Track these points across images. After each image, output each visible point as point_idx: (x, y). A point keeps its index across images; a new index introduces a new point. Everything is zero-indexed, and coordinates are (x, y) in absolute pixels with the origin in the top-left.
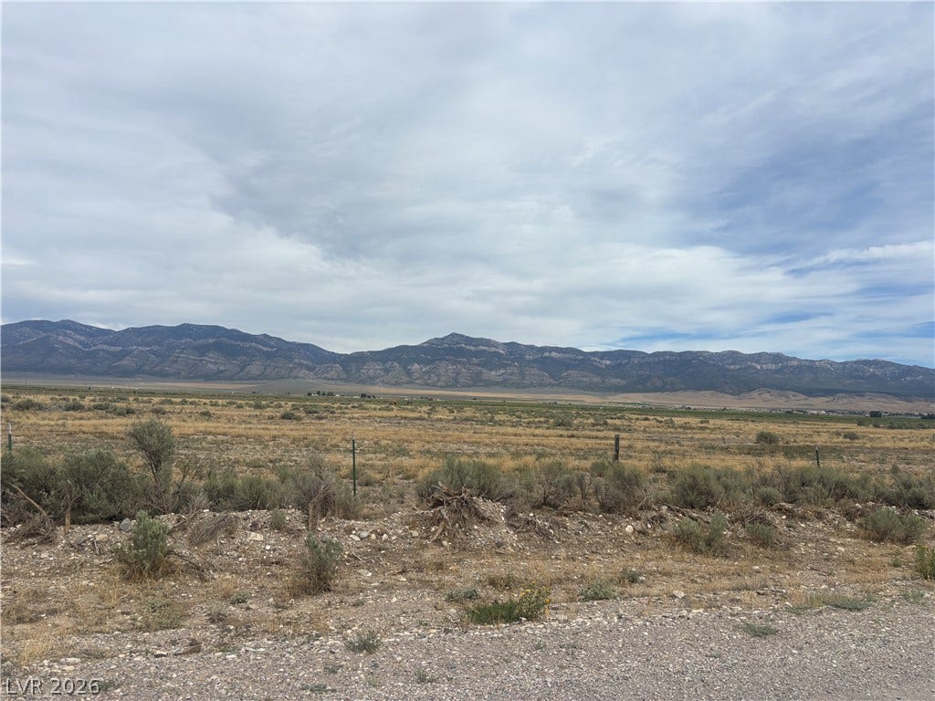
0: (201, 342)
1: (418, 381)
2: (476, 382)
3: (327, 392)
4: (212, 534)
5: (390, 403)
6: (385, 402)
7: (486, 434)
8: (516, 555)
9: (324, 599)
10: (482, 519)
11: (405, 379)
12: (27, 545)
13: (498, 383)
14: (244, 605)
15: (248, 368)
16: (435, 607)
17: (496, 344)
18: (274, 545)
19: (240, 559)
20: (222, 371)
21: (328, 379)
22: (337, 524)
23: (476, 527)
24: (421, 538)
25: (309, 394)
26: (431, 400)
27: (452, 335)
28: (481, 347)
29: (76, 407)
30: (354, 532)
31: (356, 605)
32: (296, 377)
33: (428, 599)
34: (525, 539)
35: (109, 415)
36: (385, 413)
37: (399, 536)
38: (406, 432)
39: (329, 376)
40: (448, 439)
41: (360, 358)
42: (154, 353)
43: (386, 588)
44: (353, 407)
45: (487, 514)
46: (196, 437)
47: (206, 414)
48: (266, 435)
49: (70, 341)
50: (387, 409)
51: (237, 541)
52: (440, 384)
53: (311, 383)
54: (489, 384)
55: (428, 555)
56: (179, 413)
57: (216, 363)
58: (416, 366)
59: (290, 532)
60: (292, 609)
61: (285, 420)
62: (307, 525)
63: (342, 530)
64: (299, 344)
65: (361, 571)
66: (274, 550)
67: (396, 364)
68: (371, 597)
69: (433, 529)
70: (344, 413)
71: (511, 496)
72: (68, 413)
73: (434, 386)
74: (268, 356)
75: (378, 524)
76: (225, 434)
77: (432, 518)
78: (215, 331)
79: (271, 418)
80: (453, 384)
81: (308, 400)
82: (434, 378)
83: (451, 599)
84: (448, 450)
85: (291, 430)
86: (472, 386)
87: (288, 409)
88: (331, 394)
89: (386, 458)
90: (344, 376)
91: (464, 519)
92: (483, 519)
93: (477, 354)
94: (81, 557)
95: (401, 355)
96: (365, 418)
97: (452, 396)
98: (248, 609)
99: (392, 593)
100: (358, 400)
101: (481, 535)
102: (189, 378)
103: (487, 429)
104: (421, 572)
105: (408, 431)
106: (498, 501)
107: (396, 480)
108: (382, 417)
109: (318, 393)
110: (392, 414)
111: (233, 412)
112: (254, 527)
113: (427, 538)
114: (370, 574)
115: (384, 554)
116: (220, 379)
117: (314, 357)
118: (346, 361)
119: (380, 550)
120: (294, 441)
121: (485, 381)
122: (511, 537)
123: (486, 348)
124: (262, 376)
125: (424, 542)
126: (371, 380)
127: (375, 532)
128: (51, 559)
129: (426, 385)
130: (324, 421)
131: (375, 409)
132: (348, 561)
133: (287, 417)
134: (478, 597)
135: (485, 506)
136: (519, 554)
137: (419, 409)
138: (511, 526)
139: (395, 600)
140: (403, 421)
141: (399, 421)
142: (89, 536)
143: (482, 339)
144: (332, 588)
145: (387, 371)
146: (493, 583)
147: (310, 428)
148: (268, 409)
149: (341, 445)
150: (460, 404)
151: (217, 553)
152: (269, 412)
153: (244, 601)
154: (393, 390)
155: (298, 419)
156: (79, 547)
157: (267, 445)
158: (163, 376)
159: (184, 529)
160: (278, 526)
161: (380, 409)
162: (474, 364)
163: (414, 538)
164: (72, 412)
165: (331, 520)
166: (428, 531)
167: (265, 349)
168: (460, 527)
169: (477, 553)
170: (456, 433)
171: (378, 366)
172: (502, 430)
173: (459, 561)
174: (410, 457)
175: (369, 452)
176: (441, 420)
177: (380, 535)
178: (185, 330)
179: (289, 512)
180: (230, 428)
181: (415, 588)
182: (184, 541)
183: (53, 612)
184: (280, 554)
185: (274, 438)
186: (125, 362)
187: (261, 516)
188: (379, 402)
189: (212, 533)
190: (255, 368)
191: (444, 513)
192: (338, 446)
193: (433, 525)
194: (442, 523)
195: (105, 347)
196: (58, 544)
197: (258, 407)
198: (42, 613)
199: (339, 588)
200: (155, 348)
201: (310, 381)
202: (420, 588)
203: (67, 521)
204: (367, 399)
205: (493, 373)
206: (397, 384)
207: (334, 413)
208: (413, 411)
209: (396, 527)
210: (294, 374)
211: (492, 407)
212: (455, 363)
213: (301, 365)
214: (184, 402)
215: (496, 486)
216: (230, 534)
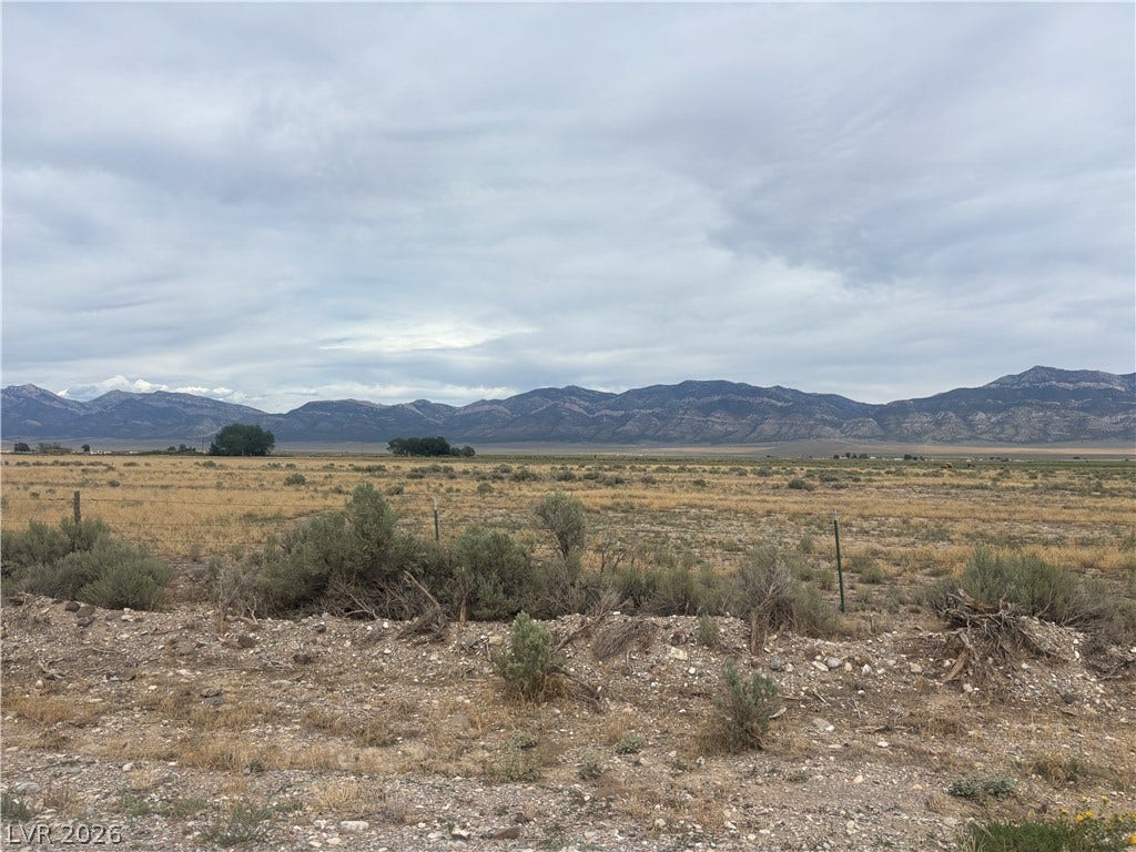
0: (705, 400)
1: (984, 436)
2: (1078, 433)
3: (858, 453)
4: (621, 646)
5: (940, 465)
6: (936, 465)
7: (1085, 510)
8: (1098, 719)
9: (745, 764)
10: (1036, 653)
11: (965, 433)
12: (418, 644)
13: (1115, 435)
14: (633, 757)
15: (759, 428)
16: (927, 804)
17: (1108, 378)
18: (701, 667)
19: (653, 684)
20: (731, 433)
21: (860, 437)
22: (795, 643)
23: (1025, 666)
24: (926, 675)
25: (836, 457)
26: (1007, 460)
27: (1036, 369)
28: (1084, 384)
29: (567, 477)
30: (819, 657)
31: (793, 780)
32: (818, 436)
33: (918, 786)
34: (1118, 691)
35: (598, 485)
36: (930, 481)
37: (890, 669)
38: (950, 507)
39: (860, 434)
40: (1017, 516)
41: (900, 409)
42: (656, 415)
43: (852, 756)
44: (887, 473)
45: (1047, 647)
46: (677, 510)
47: (700, 483)
48: (760, 508)
49: (576, 408)
50: (936, 475)
51: (652, 658)
52: (1018, 439)
53: (837, 443)
54: (1099, 436)
55: (936, 705)
56: (671, 482)
57: (723, 424)
58: (981, 415)
59: (724, 650)
60: (699, 772)
61: (793, 490)
62: (750, 642)
63: (801, 653)
64: (821, 396)
65: (817, 721)
66: (700, 675)
67: (951, 414)
68: (822, 769)
69: (947, 663)
70: (870, 480)
71: (1095, 617)
72: (559, 483)
73: (1010, 441)
74: (784, 412)
75: (857, 648)
76: (711, 507)
77: (946, 646)
78: (720, 386)
79: (776, 487)
80: (1042, 438)
81: (832, 465)
82: (1010, 431)
83: (959, 793)
84: (1015, 533)
85: (796, 502)
86: (1074, 440)
87: (801, 476)
88: (864, 456)
89: (914, 543)
90: (880, 432)
91: (1004, 651)
92: (1039, 653)
93: (1077, 394)
94: (471, 663)
95: (957, 404)
96: (899, 487)
97: (1037, 455)
98: (637, 763)
99: (857, 767)
100: (898, 463)
101: (1032, 680)
102: (693, 442)
103: (1088, 501)
104: (917, 733)
105: (955, 505)
106: (1069, 624)
107: (918, 577)
108: (924, 485)
109: (848, 455)
110: (940, 481)
111: (733, 481)
112: (677, 641)
113: (936, 676)
114: (831, 728)
115: (862, 696)
116: (728, 441)
117: (840, 410)
118: (882, 413)
119: (857, 688)
120: (794, 516)
121: (1091, 432)
122: (1094, 687)
123: (1092, 384)
124: (777, 437)
125: (932, 682)
126: (918, 436)
127: (850, 659)
128: (440, 662)
129: (999, 441)
130: (843, 491)
131: (917, 475)
132: (805, 701)
133: (796, 486)
134: (1011, 794)
135: (1041, 632)
136: (1105, 719)
137: (984, 473)
138: (1093, 668)
139: (859, 779)
140: (953, 491)
141: (948, 491)
142: (483, 637)
143: (1086, 372)
144: (764, 746)
145: (938, 424)
146: (1042, 770)
147: (820, 502)
148: (775, 476)
149: (854, 522)
150: (1049, 466)
151: (626, 672)
152: (775, 480)
153: (633, 752)
154: (949, 449)
155: (810, 488)
156: (470, 650)
157: (759, 522)
158: (667, 440)
159: (588, 636)
160: (708, 641)
161: (924, 475)
162: (1074, 408)
163: (914, 673)
164: (563, 483)
165: (785, 637)
166: (938, 664)
167: (779, 404)
168: (996, 664)
169: (1022, 711)
170: (1033, 508)
171: (926, 419)
172: (1113, 503)
173: (987, 722)
174: (952, 541)
175: (892, 534)
176: (1013, 488)
177: (858, 665)
178: (687, 388)
179: (726, 622)
180: (721, 500)
181: (899, 763)
182: (588, 653)
183: (412, 735)
184: (707, 681)
185: (769, 513)
186: (628, 427)
187: (687, 624)
188: (927, 465)
189: (621, 644)
190: (768, 427)
191: (966, 639)
192: (851, 526)
193: (947, 656)
194: (963, 655)
195: (608, 412)
196: (449, 644)
197: (762, 474)
198: (399, 735)
199: (777, 747)
200: (658, 410)
201: (838, 440)
202: (907, 763)
203: (462, 616)
204: (912, 461)
205: (1106, 419)
206: (953, 441)
207: (859, 480)
208: (972, 476)
209: (887, 655)
210: (815, 432)
211: (1104, 469)
212: (1042, 408)
213: (824, 422)
214: (682, 470)
215: (1066, 601)
216: (645, 648)
